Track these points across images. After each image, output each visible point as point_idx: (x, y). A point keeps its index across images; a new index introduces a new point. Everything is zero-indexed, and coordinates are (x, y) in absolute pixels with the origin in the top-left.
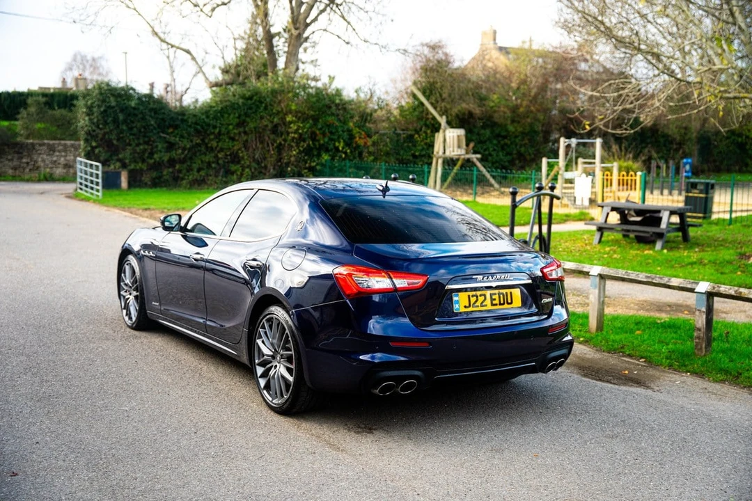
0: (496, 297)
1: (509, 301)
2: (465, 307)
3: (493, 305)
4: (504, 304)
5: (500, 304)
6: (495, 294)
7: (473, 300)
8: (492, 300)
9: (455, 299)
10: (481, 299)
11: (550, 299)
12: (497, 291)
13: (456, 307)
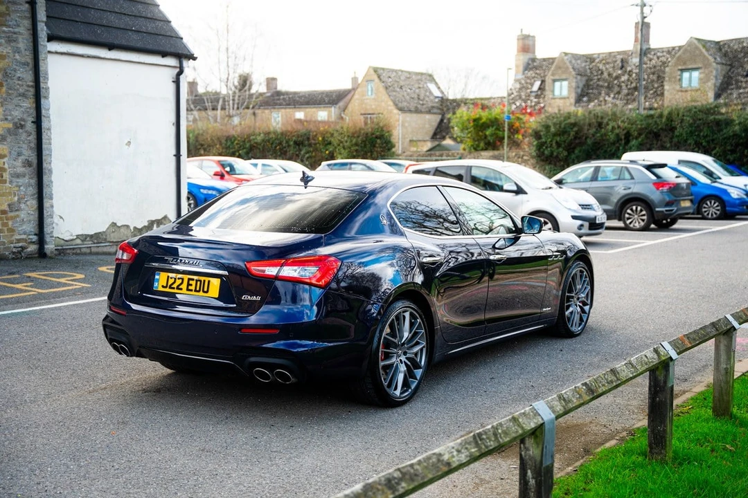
0: (193, 283)
1: (206, 290)
2: (163, 286)
3: (188, 290)
4: (199, 291)
5: (196, 291)
6: (193, 280)
7: (171, 281)
8: (189, 285)
9: (157, 277)
10: (179, 282)
11: (259, 298)
12: (195, 278)
13: (156, 284)
